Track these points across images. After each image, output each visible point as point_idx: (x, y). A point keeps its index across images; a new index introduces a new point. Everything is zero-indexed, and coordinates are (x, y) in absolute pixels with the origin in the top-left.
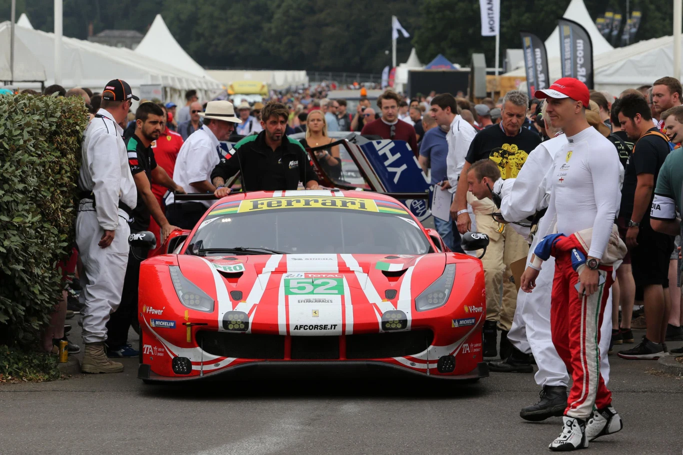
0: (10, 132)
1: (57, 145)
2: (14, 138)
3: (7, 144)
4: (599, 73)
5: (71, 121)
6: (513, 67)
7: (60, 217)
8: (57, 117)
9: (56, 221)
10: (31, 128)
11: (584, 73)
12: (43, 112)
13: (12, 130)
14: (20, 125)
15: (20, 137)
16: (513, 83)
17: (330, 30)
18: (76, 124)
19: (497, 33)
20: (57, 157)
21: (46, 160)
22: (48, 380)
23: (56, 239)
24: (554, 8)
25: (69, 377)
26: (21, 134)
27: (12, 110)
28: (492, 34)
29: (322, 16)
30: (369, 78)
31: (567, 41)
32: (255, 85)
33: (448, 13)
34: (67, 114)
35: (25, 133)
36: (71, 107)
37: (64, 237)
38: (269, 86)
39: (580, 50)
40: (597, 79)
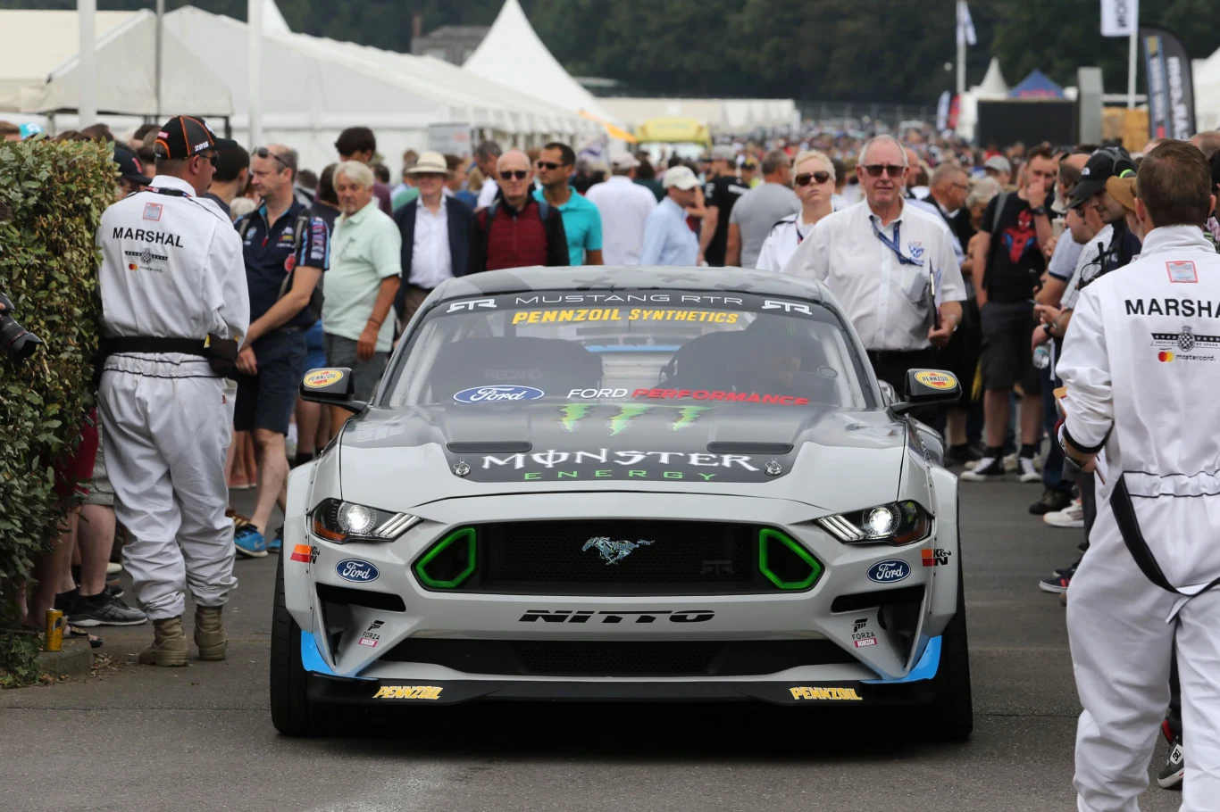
1: (40, 233)
5: (74, 188)
7: (48, 371)
8: (40, 181)
9: (38, 378)
12: (10, 170)
18: (86, 192)
19: (1131, 30)
20: (38, 257)
21: (14, 262)
22: (13, 686)
23: (37, 413)
25: (61, 679)
28: (1122, 32)
32: (685, 127)
34: (66, 174)
36: (75, 162)
37: (54, 409)
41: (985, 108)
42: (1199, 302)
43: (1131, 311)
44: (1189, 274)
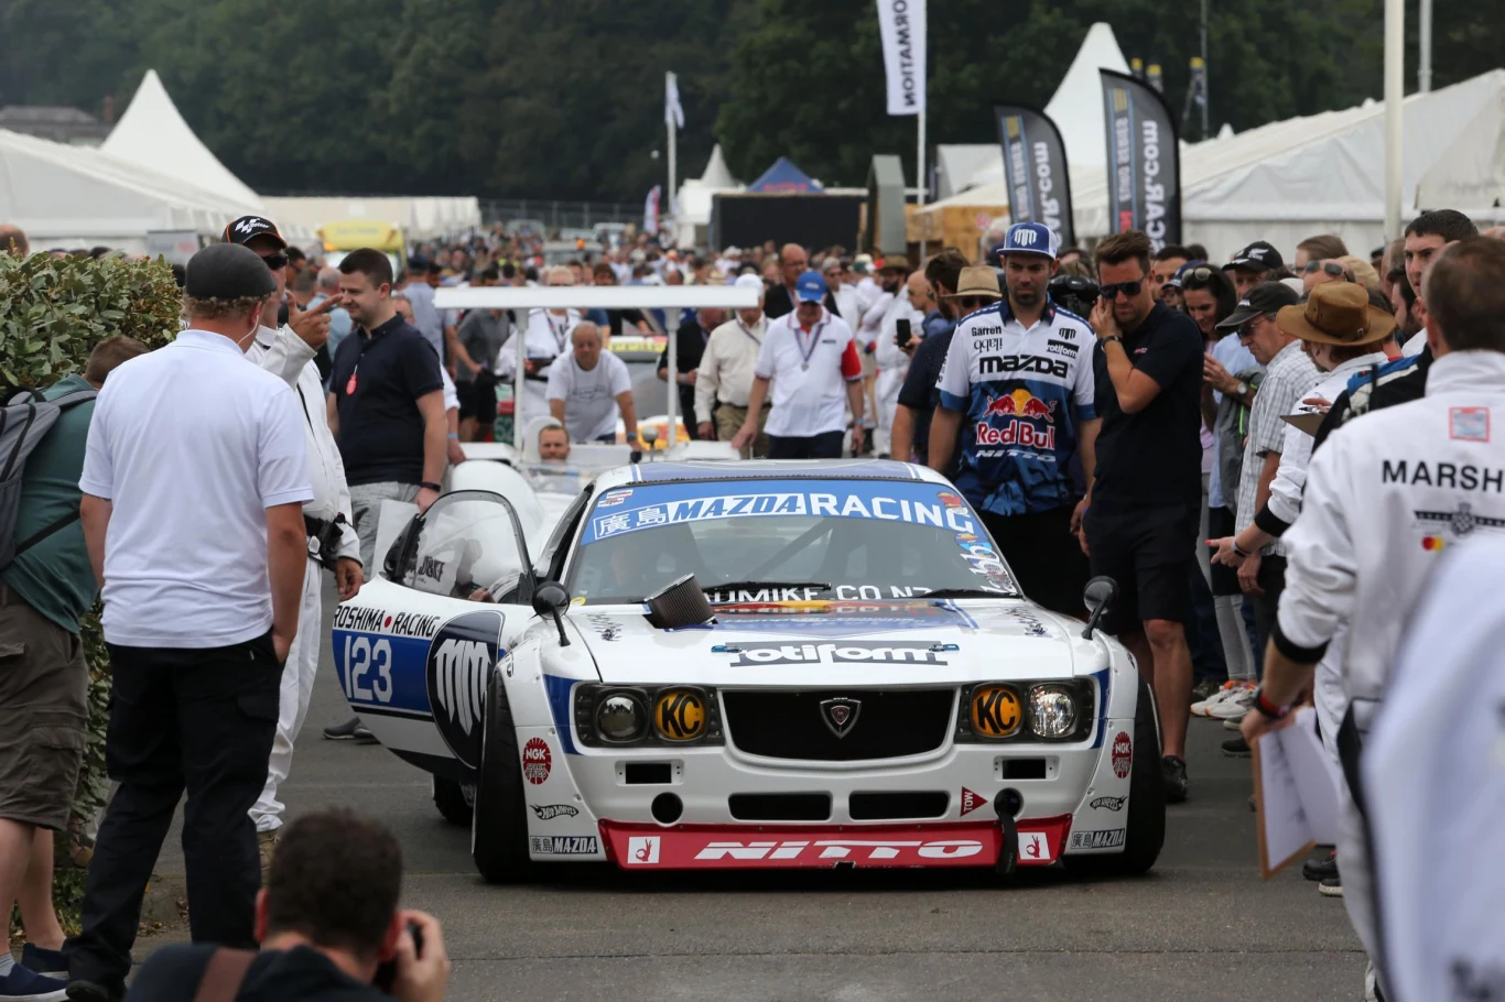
0: (20, 345)
2: (30, 359)
3: (13, 373)
4: (1195, 195)
5: (153, 319)
6: (956, 184)
8: (121, 310)
10: (66, 337)
11: (1160, 197)
12: (90, 297)
13: (24, 341)
14: (41, 330)
15: (43, 358)
16: (973, 221)
17: (521, 105)
19: (920, 108)
24: (1032, 51)
25: (157, 927)
26: (45, 351)
27: (19, 292)
28: (909, 110)
29: (501, 74)
30: (611, 211)
31: (1122, 123)
32: (374, 231)
33: (792, 64)
34: (142, 301)
35: (54, 349)
36: (149, 285)
38: (405, 231)
39: (1150, 143)
40: (1189, 209)
41: (722, 204)
42: (1486, 471)
43: (1389, 478)
44: (1479, 427)
